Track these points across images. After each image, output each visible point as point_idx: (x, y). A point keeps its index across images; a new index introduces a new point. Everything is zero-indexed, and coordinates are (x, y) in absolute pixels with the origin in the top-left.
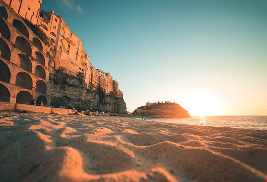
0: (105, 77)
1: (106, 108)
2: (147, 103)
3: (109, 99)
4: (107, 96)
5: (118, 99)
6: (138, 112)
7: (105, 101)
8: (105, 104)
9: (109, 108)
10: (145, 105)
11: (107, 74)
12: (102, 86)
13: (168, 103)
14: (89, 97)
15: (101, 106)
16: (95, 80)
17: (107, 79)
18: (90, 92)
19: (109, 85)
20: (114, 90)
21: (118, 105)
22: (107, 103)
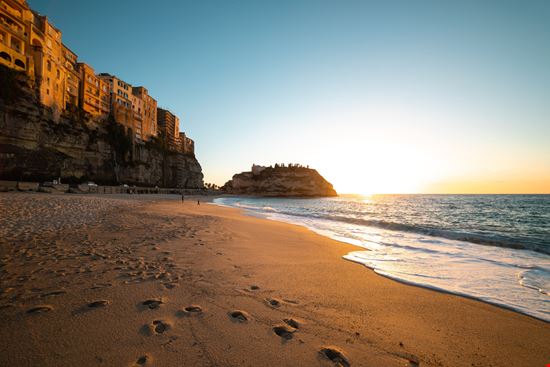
0: (131, 97)
1: (134, 176)
2: (254, 167)
3: (144, 154)
4: (139, 146)
5: (174, 154)
6: (234, 185)
7: (131, 157)
8: (134, 164)
9: (143, 174)
10: (250, 170)
11: (138, 91)
12: (122, 121)
13: (296, 167)
14: (63, 144)
15: (117, 169)
16: (93, 102)
17: (137, 104)
18: (68, 132)
19: (144, 118)
20: (162, 133)
21: (174, 168)
22: (139, 163)
